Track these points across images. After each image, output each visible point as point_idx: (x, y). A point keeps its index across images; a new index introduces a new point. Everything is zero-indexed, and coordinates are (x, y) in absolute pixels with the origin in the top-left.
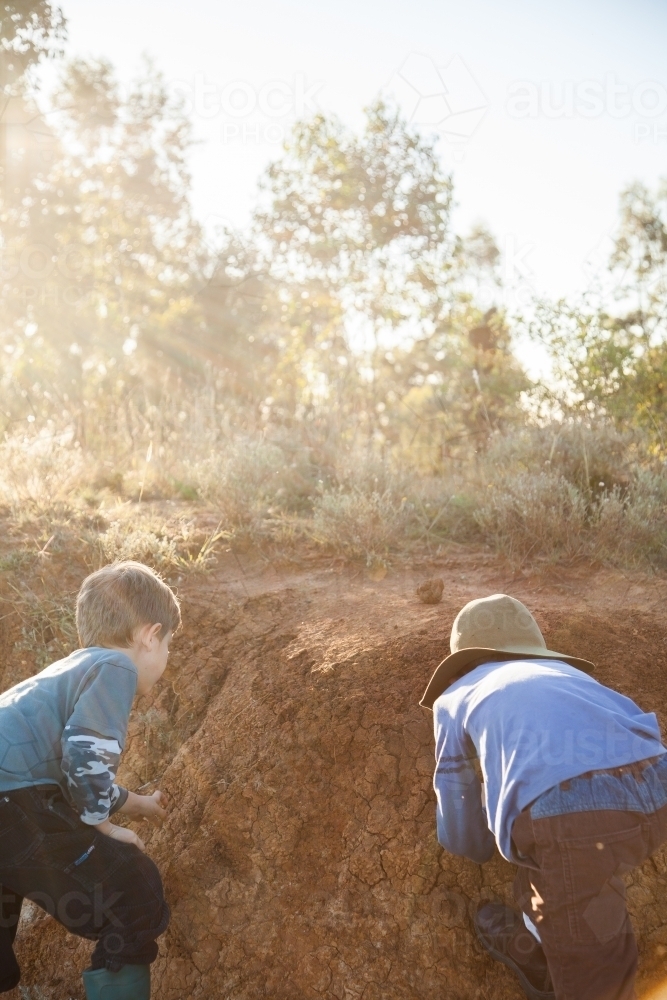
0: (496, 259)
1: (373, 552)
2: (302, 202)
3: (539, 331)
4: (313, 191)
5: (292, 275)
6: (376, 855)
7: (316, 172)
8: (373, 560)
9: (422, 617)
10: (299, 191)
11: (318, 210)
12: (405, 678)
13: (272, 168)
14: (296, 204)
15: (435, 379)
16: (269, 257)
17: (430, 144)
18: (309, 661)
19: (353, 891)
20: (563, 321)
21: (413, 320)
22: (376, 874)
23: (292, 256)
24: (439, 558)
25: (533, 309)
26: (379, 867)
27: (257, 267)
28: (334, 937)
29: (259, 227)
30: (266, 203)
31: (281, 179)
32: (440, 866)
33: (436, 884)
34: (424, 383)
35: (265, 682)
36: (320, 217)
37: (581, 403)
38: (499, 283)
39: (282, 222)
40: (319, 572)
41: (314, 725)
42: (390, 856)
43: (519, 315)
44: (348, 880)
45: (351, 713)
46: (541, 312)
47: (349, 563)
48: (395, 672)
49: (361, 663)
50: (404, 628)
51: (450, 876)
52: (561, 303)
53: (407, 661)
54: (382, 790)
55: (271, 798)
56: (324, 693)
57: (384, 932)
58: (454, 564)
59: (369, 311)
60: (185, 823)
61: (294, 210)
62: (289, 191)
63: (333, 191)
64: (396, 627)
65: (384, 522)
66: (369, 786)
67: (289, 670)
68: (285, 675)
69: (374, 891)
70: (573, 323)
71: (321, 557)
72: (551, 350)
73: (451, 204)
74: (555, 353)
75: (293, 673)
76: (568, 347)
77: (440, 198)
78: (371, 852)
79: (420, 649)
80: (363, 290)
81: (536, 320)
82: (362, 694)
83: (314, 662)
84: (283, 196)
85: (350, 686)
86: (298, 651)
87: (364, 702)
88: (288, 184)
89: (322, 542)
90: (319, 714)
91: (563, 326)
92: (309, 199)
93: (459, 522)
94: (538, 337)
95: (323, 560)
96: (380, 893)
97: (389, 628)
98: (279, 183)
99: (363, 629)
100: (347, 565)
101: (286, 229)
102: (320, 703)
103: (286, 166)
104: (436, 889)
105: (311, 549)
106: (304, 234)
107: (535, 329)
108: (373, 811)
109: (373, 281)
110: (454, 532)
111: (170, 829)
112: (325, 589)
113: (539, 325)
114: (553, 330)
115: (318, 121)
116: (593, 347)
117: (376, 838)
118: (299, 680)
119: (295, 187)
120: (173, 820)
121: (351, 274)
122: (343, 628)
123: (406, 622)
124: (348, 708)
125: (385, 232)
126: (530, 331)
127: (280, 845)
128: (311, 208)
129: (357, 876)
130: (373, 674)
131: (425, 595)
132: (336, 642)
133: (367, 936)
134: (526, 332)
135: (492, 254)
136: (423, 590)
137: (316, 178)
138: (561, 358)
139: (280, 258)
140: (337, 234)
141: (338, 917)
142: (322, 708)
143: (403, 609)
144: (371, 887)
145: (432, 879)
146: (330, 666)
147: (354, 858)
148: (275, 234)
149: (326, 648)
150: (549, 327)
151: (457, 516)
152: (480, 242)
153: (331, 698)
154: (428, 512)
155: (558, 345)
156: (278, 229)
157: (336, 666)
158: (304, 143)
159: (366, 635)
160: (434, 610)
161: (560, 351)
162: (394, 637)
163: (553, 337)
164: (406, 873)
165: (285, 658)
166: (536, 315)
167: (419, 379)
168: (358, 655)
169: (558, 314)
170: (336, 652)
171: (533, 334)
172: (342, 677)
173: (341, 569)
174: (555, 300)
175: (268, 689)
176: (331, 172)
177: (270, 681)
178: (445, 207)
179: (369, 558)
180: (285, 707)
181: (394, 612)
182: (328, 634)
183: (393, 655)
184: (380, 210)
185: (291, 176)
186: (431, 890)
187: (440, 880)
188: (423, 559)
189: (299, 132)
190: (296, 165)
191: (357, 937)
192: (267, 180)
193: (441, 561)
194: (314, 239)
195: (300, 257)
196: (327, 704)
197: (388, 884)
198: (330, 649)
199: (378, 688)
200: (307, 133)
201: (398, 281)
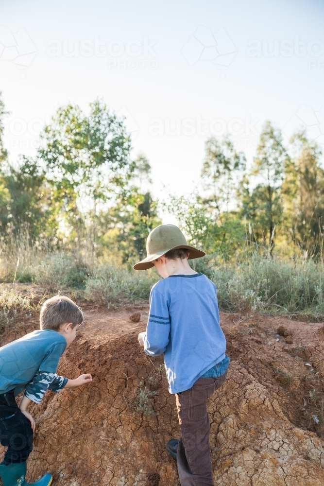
0: (149, 170)
1: (110, 303)
2: (61, 145)
3: (173, 209)
4: (66, 140)
5: (56, 178)
6: (118, 416)
7: (67, 131)
8: (111, 306)
9: (133, 327)
10: (59, 139)
11: (68, 148)
12: (128, 350)
13: (47, 128)
14: (58, 145)
15: (120, 225)
16: (45, 170)
17: (122, 120)
18: (89, 345)
19: (109, 430)
20: (183, 205)
21: (113, 200)
22: (118, 424)
23: (56, 169)
24: (136, 305)
25: (170, 199)
26: (119, 420)
27: (40, 174)
28: (102, 447)
29: (40, 155)
30: (44, 145)
31: (51, 133)
32: (142, 419)
33: (141, 426)
34: (114, 227)
35: (71, 354)
36: (69, 151)
37: (190, 240)
38: (150, 181)
39: (51, 153)
40: (88, 311)
41: (92, 368)
42: (123, 416)
43: (164, 202)
44: (107, 426)
45: (107, 363)
46: (174, 201)
47: (100, 307)
48: (123, 348)
49: (110, 345)
50: (126, 331)
51: (146, 423)
52: (182, 197)
53: (128, 343)
54: (119, 392)
55: (76, 397)
56: (96, 356)
57: (121, 445)
58: (143, 307)
59: (92, 195)
60: (39, 410)
61: (57, 148)
62: (55, 139)
63: (75, 140)
64: (123, 331)
65: (114, 290)
66: (115, 391)
67: (81, 349)
68: (79, 351)
69: (117, 430)
70: (187, 207)
71: (88, 305)
72: (178, 217)
73: (130, 148)
74: (179, 219)
75: (82, 350)
76: (185, 216)
77: (125, 145)
78: (116, 415)
79: (133, 339)
80: (90, 186)
81: (171, 204)
82: (111, 356)
83: (91, 345)
84: (52, 142)
85: (106, 353)
86: (83, 341)
87: (112, 359)
88: (54, 136)
89: (88, 299)
90: (94, 364)
91: (183, 208)
92: (64, 144)
93: (143, 291)
94: (172, 212)
95: (89, 307)
96: (119, 430)
97: (120, 331)
98: (50, 135)
99: (109, 332)
100: (99, 308)
101: (53, 157)
102: (94, 360)
103: (53, 128)
104: (141, 428)
105: (83, 302)
106: (61, 159)
107: (171, 208)
108: (116, 400)
109: (94, 181)
110: (141, 295)
111: (33, 412)
112: (91, 317)
113: (172, 207)
114: (178, 209)
115: (69, 108)
116: (195, 217)
117: (118, 410)
118: (85, 352)
119: (58, 137)
120: (35, 409)
121: (84, 178)
122: (101, 332)
123: (126, 329)
124: (106, 362)
125: (100, 159)
126: (169, 209)
127: (80, 415)
128: (65, 148)
129: (111, 425)
130: (115, 349)
131: (133, 319)
132: (99, 337)
133: (115, 446)
134: (167, 210)
135: (147, 168)
136: (132, 317)
137: (67, 134)
138: (182, 221)
139: (50, 170)
140: (77, 160)
141: (103, 440)
142: (96, 362)
143: (125, 324)
144: (116, 428)
145: (140, 424)
146: (98, 346)
147: (110, 417)
148: (48, 159)
149: (95, 340)
150: (177, 208)
151: (142, 288)
152: (142, 162)
153: (99, 358)
154: (129, 287)
155: (181, 215)
156: (50, 156)
157: (100, 346)
158: (62, 118)
159: (111, 334)
160: (137, 324)
161: (181, 218)
162: (122, 335)
163: (179, 212)
164: (130, 422)
165: (78, 344)
166: (171, 202)
167: (112, 225)
168: (108, 342)
169: (180, 202)
170: (99, 341)
171: (170, 211)
172: (103, 350)
173: (96, 310)
174: (180, 196)
175: (72, 356)
176: (74, 132)
177: (73, 353)
178: (128, 150)
179: (109, 305)
180: (80, 362)
181: (121, 326)
182: (95, 334)
183: (123, 341)
184: (97, 150)
185: (56, 132)
186: (139, 428)
187: (142, 424)
188: (130, 306)
189: (59, 113)
190: (58, 128)
191: (111, 447)
192: (45, 134)
193: (137, 307)
194: (67, 162)
195: (60, 170)
196: (98, 360)
197: (123, 427)
198: (97, 340)
199: (117, 354)
200: (64, 113)
201: (105, 182)
